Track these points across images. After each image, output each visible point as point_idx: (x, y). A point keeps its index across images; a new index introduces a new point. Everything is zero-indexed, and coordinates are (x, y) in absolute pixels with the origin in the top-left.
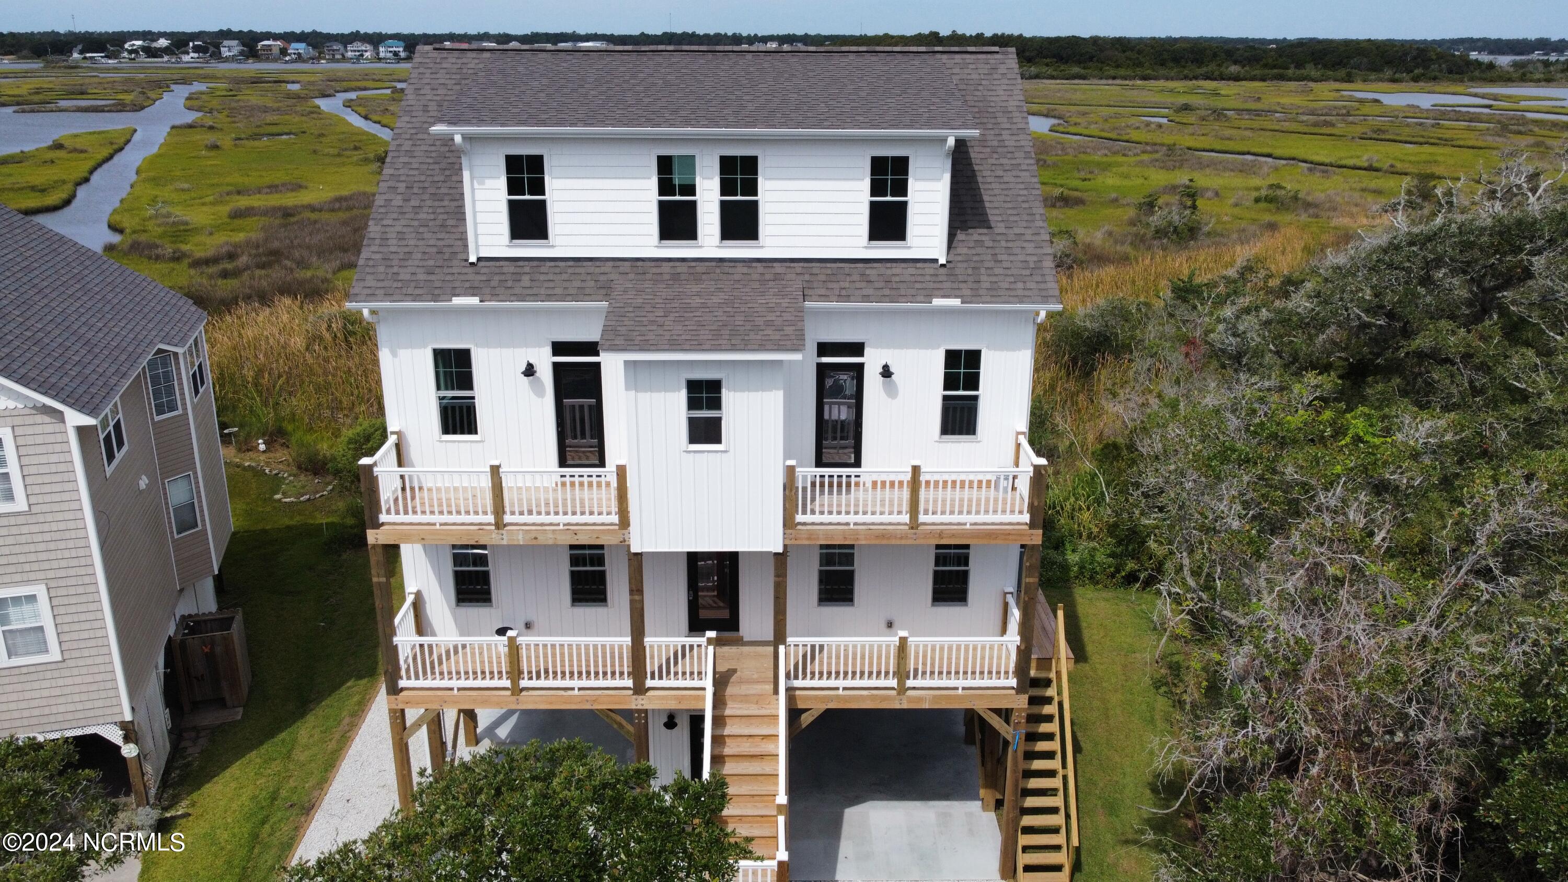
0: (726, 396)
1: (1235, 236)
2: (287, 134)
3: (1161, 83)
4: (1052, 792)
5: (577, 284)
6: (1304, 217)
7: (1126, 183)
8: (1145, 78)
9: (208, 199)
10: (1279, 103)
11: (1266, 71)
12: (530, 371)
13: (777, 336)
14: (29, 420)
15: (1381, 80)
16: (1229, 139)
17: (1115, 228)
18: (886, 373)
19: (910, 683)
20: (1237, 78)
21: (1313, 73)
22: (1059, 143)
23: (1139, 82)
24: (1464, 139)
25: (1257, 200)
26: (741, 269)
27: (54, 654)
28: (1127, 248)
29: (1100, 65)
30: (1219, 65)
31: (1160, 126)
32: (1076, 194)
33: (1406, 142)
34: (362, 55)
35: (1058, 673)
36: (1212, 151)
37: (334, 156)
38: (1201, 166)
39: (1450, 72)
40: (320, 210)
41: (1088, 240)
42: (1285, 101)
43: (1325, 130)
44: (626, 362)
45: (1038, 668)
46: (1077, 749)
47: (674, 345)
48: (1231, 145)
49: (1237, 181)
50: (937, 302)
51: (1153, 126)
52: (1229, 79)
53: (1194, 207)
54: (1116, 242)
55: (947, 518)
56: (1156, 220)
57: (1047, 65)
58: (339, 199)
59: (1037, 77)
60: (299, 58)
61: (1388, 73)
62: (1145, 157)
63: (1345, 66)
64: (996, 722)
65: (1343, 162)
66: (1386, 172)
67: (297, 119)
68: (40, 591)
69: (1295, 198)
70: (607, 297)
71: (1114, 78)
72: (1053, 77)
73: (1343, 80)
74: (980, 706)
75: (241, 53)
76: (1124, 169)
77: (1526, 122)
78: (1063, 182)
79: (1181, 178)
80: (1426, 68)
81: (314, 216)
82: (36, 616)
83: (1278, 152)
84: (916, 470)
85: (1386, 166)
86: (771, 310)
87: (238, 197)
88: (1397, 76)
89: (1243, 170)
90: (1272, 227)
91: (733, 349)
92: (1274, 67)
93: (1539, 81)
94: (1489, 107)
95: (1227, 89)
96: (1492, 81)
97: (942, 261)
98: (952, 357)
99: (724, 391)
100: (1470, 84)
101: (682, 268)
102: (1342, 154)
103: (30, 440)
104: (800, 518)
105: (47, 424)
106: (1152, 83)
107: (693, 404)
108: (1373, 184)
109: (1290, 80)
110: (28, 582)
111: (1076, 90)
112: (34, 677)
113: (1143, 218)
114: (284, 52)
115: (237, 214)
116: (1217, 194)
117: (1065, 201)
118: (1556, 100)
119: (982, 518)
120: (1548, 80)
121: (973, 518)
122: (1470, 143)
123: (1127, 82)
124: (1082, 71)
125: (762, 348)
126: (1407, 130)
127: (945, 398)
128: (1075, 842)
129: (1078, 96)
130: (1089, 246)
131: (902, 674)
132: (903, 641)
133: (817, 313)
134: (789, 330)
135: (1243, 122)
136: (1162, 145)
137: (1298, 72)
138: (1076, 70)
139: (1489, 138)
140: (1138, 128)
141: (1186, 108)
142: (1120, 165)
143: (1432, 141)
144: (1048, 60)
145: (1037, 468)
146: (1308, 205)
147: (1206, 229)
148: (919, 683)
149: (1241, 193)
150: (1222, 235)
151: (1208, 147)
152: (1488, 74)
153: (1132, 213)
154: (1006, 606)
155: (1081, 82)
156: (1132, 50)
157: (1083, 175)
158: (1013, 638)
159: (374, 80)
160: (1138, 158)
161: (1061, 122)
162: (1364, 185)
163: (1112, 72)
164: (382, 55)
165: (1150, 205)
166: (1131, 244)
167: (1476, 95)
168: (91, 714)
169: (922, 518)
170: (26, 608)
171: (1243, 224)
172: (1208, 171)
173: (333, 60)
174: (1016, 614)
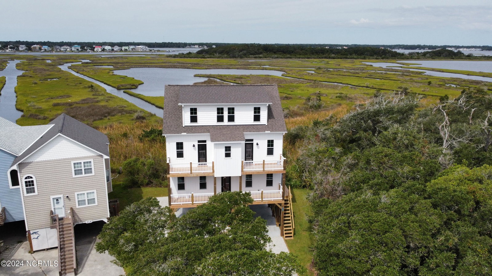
0: (231, 149)
1: (330, 108)
2: (55, 78)
3: (313, 59)
4: (289, 220)
5: (203, 130)
6: (348, 102)
7: (303, 92)
8: (308, 58)
9: (43, 100)
10: (345, 66)
11: (342, 56)
12: (194, 146)
13: (240, 139)
14: (96, 158)
15: (373, 59)
16: (331, 78)
17: (300, 106)
18: (257, 144)
19: (264, 199)
20: (334, 58)
21: (355, 57)
22: (285, 80)
23: (307, 59)
24: (393, 78)
25: (337, 97)
26: (232, 127)
27: (96, 204)
28: (303, 111)
29: (295, 54)
30: (329, 54)
31: (312, 74)
32: (290, 96)
33: (377, 79)
34: (67, 50)
35: (290, 199)
36: (326, 82)
37: (74, 86)
38: (322, 86)
39: (392, 56)
40: (79, 104)
41: (293, 109)
42: (347, 65)
43: (357, 75)
44: (215, 144)
45: (286, 198)
46: (294, 216)
47: (223, 141)
48: (331, 80)
49: (331, 91)
50: (266, 132)
51: (310, 74)
52: (332, 58)
53: (320, 100)
54: (300, 110)
55: (269, 169)
56: (310, 103)
57: (280, 54)
58: (84, 100)
59: (277, 58)
60: (45, 51)
61: (375, 57)
62: (308, 84)
63: (363, 55)
64: (279, 206)
65: (360, 85)
66: (371, 88)
67: (56, 73)
68: (95, 191)
69: (346, 96)
70: (209, 132)
71: (299, 58)
72: (282, 58)
73: (363, 59)
74: (276, 203)
75: (26, 49)
76: (302, 88)
77: (409, 72)
78: (286, 92)
79: (317, 91)
80: (385, 55)
81: (78, 105)
82: (94, 196)
83: (344, 82)
84: (264, 161)
85: (371, 86)
86: (238, 134)
87: (52, 100)
88: (378, 57)
89: (334, 88)
90: (340, 105)
91: (234, 141)
92: (344, 55)
93: (416, 59)
94: (401, 67)
95: (332, 61)
96: (403, 59)
97: (267, 125)
98: (269, 141)
99: (231, 148)
100: (397, 60)
101: (221, 127)
102: (360, 83)
103: (96, 161)
104: (244, 170)
105: (99, 158)
106: (310, 60)
107: (226, 150)
108: (367, 92)
109: (348, 58)
110: (93, 189)
111: (288, 62)
112: (92, 208)
113: (307, 103)
114: (40, 49)
115: (56, 105)
116: (327, 95)
117: (287, 98)
118: (419, 64)
119: (275, 169)
120: (418, 59)
121: (274, 169)
122: (394, 79)
123: (303, 59)
124: (290, 56)
125: (238, 140)
126: (378, 75)
127: (268, 148)
128: (294, 227)
129: (289, 64)
130: (293, 111)
131: (262, 198)
132: (262, 191)
133: (246, 134)
134: (242, 137)
135: (335, 73)
136: (313, 80)
137: (351, 56)
138: (288, 56)
139: (399, 77)
140: (306, 75)
141: (319, 68)
142: (301, 87)
143: (384, 78)
144: (280, 53)
145: (284, 160)
146: (349, 98)
147: (323, 106)
148: (265, 199)
149: (333, 95)
150: (327, 107)
151: (325, 81)
152: (401, 56)
153: (304, 101)
154: (280, 186)
155: (290, 59)
156: (304, 49)
157: (291, 90)
158: (281, 190)
159: (74, 59)
160: (306, 84)
161: (285, 73)
162: (364, 92)
163: (299, 56)
164: (73, 50)
165: (309, 99)
166: (304, 110)
167: (398, 63)
168: (102, 216)
169: (265, 169)
170: (92, 195)
171: (333, 104)
172: (325, 88)
173: (57, 51)
174: (282, 187)
